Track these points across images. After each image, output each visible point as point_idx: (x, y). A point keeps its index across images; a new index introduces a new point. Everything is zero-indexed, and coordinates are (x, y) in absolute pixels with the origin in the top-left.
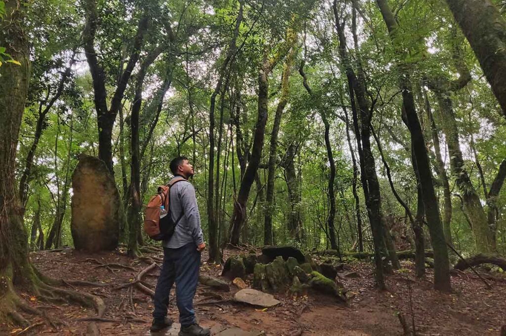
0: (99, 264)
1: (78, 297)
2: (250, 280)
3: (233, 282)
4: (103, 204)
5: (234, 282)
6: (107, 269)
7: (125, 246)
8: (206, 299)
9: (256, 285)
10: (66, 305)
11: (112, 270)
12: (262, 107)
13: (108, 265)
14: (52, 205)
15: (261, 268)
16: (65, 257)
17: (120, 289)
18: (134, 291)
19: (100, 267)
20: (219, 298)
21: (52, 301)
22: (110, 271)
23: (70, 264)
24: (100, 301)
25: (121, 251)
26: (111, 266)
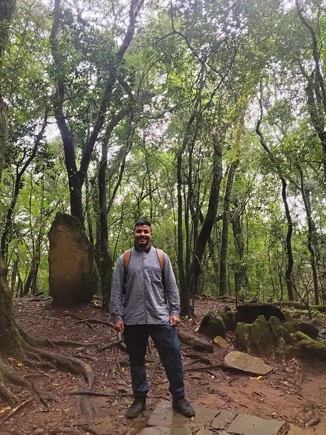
0: (79, 319)
1: (65, 362)
2: (231, 339)
3: (213, 341)
4: (78, 259)
5: (216, 341)
6: (87, 324)
7: (99, 299)
8: (193, 363)
9: (240, 346)
10: (54, 370)
11: (92, 325)
12: (217, 167)
13: (88, 321)
14: (28, 255)
15: (243, 328)
16: (45, 309)
17: (104, 349)
18: (118, 352)
19: (80, 322)
20: (208, 362)
21: (39, 366)
22: (90, 327)
23: (51, 318)
24: (88, 368)
25: (95, 303)
26: (91, 321)
